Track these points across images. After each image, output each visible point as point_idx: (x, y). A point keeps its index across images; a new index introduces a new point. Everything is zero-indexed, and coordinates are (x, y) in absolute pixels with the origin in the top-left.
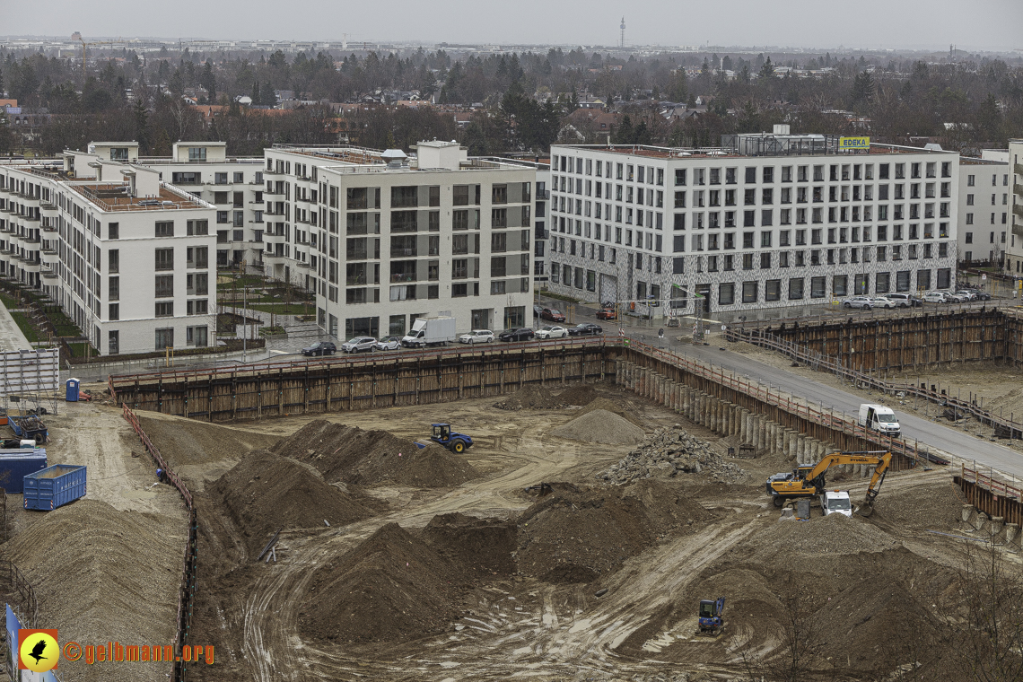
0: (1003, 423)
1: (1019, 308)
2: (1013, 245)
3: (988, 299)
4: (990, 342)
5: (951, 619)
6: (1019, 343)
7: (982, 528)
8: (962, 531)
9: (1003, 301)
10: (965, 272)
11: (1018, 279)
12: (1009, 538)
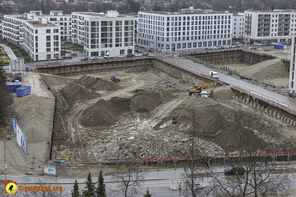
0: (242, 76)
1: (246, 49)
2: (245, 35)
3: (239, 47)
4: (239, 57)
5: (230, 120)
6: (246, 57)
7: (237, 100)
8: (233, 100)
9: (242, 48)
10: (234, 41)
11: (246, 42)
12: (244, 102)
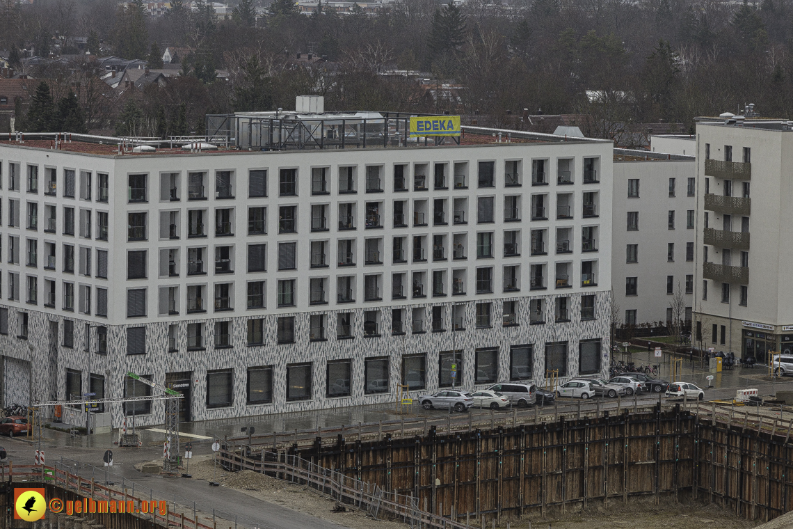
1: (717, 404)
2: (705, 297)
3: (664, 390)
4: (669, 462)
6: (718, 464)
10: (626, 344)
11: (714, 355)
